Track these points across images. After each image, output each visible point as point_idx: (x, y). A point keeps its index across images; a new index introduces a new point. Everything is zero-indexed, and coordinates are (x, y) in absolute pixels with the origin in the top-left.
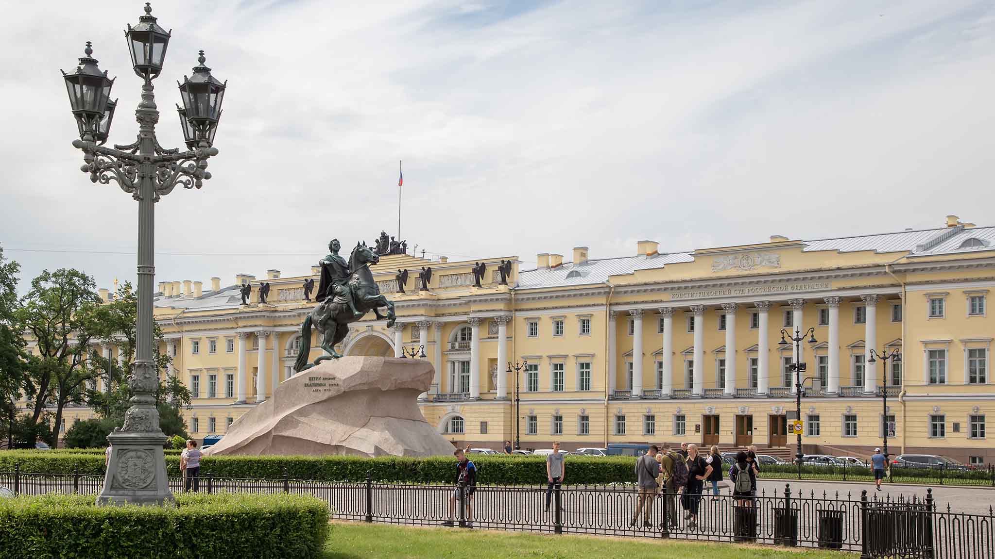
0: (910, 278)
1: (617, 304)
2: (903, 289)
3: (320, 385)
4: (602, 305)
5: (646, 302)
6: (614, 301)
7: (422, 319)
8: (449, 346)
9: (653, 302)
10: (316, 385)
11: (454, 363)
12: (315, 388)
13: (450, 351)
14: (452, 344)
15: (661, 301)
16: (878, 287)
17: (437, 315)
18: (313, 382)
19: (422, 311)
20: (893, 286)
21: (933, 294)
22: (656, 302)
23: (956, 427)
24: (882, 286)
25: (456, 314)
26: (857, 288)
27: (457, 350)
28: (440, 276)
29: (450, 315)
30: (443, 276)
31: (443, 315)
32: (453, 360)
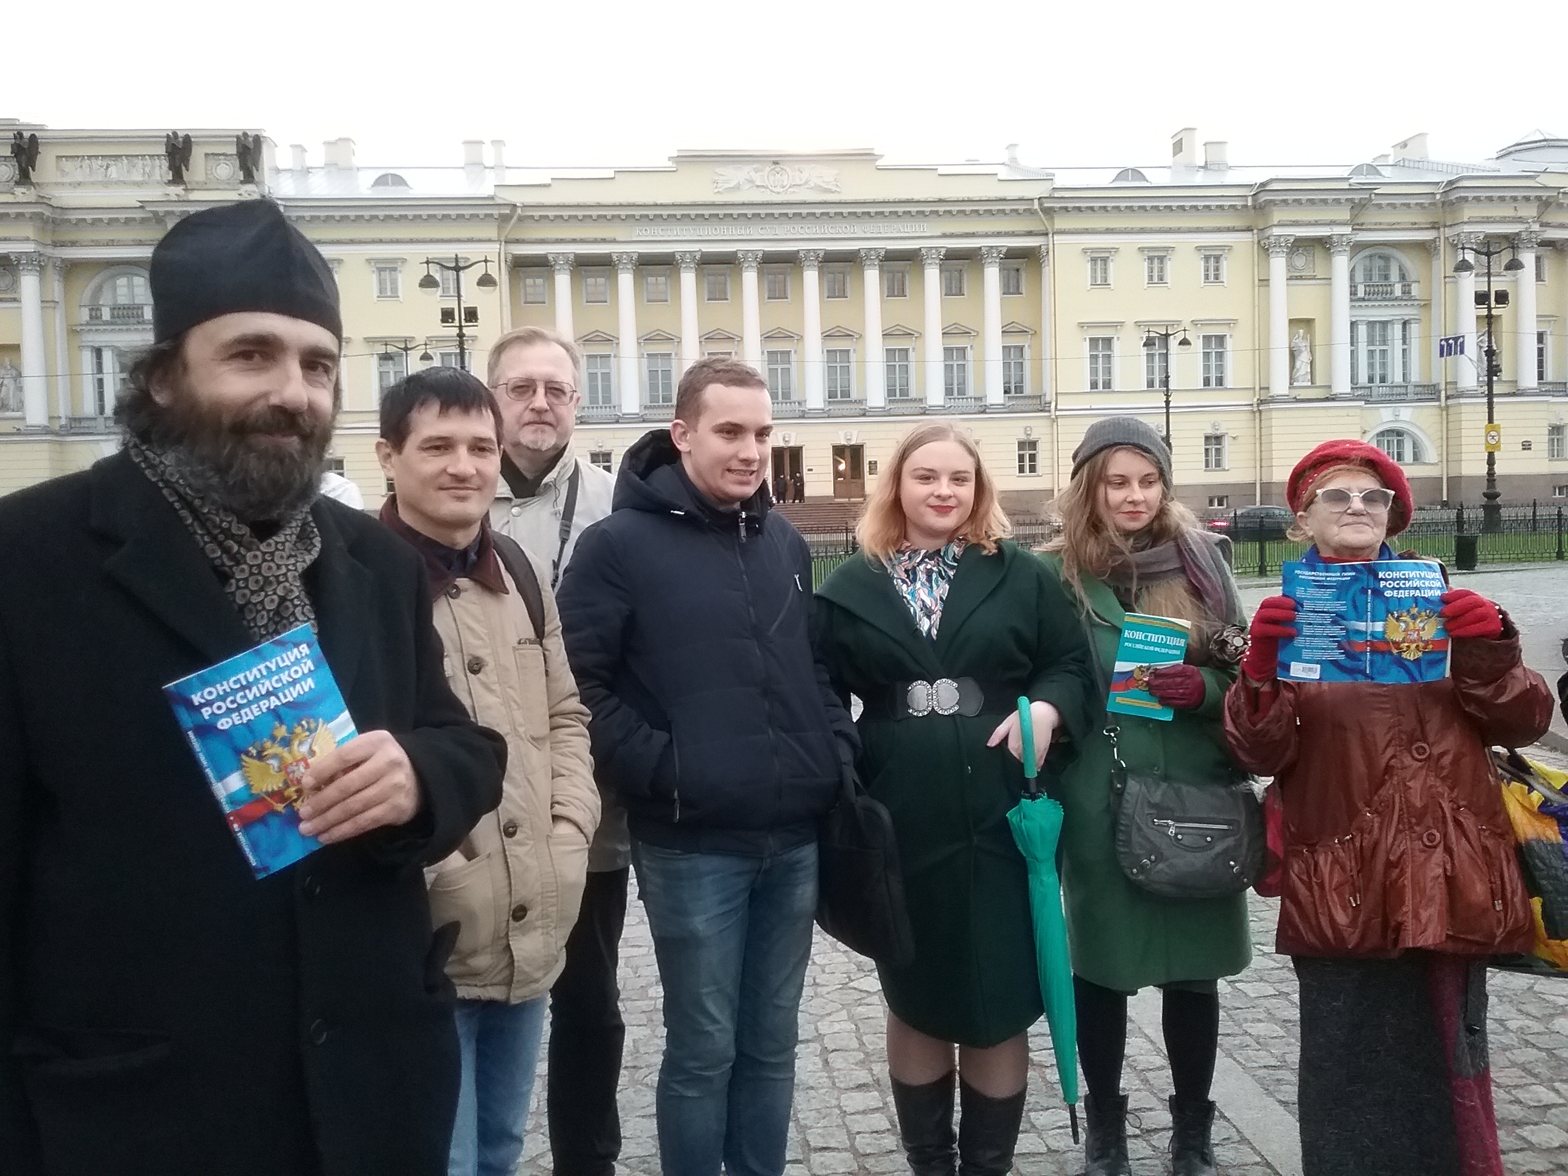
0: (1060, 223)
1: (517, 241)
2: (1051, 239)
4: (490, 241)
5: (583, 241)
6: (512, 236)
7: (29, 247)
8: (85, 315)
9: (595, 241)
11: (98, 352)
13: (88, 324)
14: (91, 310)
15: (614, 241)
16: (1007, 234)
17: (55, 244)
19: (28, 231)
20: (1030, 234)
21: (1093, 250)
22: (604, 241)
24: (1013, 234)
25: (111, 243)
26: (973, 235)
27: (106, 323)
28: (59, 157)
29: (97, 244)
30: (66, 157)
31: (73, 244)
32: (96, 345)
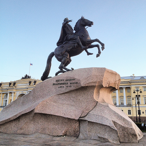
0: (132, 84)
2: (131, 86)
3: (63, 84)
10: (60, 84)
12: (59, 86)
18: (58, 82)
21: (137, 87)
23: (143, 113)
24: (126, 85)
28: (38, 82)
